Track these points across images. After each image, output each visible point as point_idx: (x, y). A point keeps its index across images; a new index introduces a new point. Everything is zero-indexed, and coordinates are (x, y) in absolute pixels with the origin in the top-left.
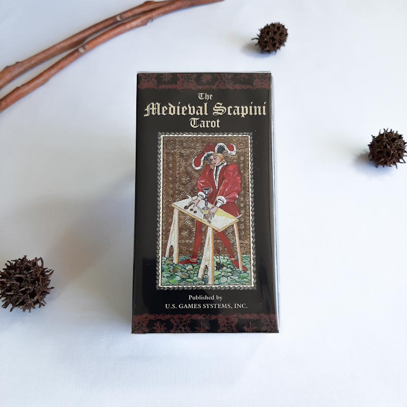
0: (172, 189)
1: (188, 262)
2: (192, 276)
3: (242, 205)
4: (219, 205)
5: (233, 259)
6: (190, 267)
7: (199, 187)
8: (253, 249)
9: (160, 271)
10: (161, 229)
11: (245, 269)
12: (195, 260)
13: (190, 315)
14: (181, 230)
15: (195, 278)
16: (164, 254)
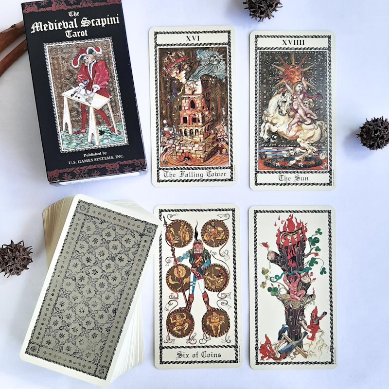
0: (60, 83)
1: (79, 132)
2: (83, 141)
3: (111, 89)
4: (95, 90)
5: (110, 127)
6: (81, 135)
7: (79, 80)
8: (124, 119)
9: (61, 141)
10: (56, 112)
11: (119, 133)
12: (84, 130)
13: (87, 166)
14: (71, 111)
15: (86, 142)
16: (62, 129)
